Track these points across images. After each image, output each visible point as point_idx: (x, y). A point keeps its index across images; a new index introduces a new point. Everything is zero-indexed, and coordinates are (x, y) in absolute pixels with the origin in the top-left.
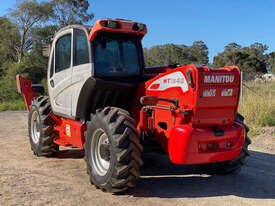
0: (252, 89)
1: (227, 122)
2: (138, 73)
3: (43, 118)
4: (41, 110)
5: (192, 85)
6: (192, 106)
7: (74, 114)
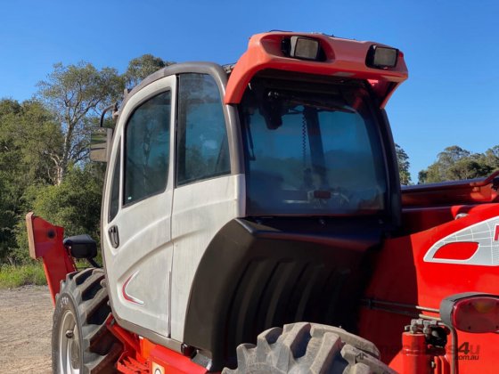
2: (381, 206)
3: (90, 332)
4: (84, 308)
7: (178, 335)
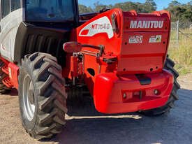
0: (187, 35)
1: (154, 70)
5: (117, 31)
6: (116, 53)
